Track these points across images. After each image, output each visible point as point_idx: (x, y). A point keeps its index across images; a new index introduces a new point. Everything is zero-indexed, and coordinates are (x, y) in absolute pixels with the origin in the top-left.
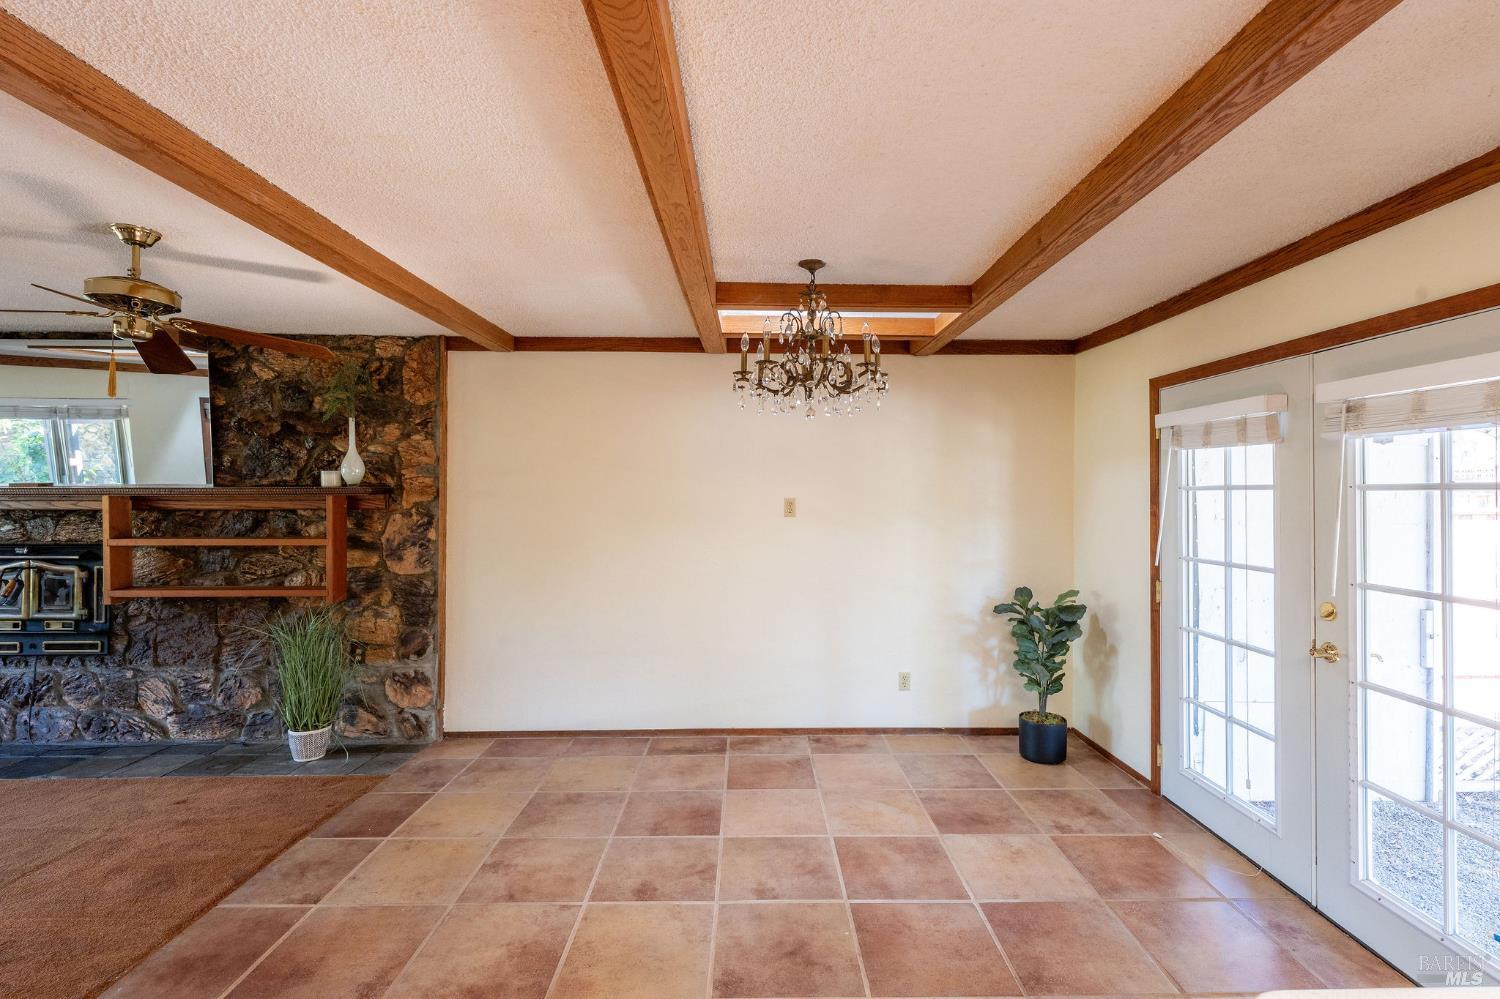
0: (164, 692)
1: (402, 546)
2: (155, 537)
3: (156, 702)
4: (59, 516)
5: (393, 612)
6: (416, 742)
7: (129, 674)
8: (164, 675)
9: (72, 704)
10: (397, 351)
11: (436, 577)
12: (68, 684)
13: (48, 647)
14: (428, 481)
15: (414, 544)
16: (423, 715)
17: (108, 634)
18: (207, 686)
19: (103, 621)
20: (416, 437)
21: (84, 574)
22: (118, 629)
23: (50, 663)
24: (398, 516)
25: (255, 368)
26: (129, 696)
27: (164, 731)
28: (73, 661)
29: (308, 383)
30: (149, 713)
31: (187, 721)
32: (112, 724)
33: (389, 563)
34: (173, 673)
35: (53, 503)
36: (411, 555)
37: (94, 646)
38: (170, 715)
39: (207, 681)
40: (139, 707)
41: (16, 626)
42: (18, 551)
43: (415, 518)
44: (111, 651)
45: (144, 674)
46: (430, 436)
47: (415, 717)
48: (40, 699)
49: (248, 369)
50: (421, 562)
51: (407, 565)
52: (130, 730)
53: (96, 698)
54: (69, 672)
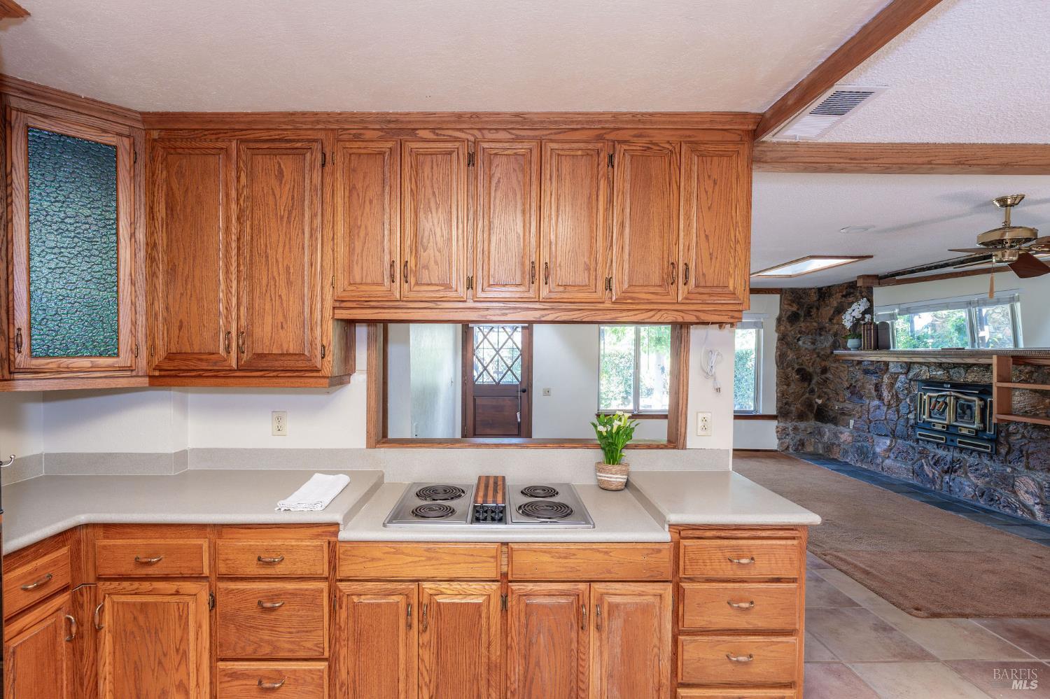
0: (1033, 487)
2: (1029, 383)
3: (1027, 492)
4: (968, 367)
7: (1009, 470)
8: (1033, 476)
9: (973, 479)
12: (971, 466)
13: (960, 442)
17: (995, 441)
19: (992, 433)
21: (982, 403)
22: (1002, 440)
23: (961, 453)
26: (1008, 483)
27: (1033, 514)
28: (974, 454)
30: (1021, 498)
32: (997, 498)
34: (1040, 476)
35: (965, 359)
37: (987, 448)
38: (1037, 504)
40: (1015, 492)
41: (943, 427)
42: (945, 385)
44: (997, 453)
45: (1019, 472)
48: (956, 471)
52: (1009, 505)
53: (987, 479)
54: (972, 460)
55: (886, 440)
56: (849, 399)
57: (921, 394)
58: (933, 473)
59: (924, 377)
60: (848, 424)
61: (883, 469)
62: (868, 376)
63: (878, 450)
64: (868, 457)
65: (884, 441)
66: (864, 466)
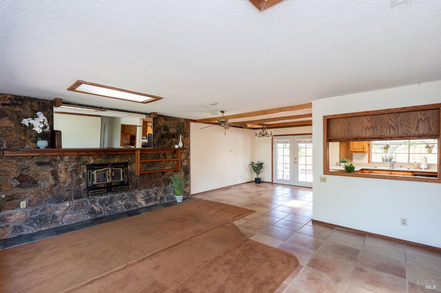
0: (142, 196)
1: (184, 160)
3: (141, 198)
5: (183, 173)
6: (188, 197)
7: (133, 193)
8: (141, 192)
9: (120, 203)
10: (183, 121)
11: (189, 165)
12: (118, 198)
13: (114, 189)
14: (188, 147)
15: (186, 159)
16: (188, 192)
18: (151, 193)
19: (127, 181)
20: (186, 138)
21: (123, 170)
22: (130, 183)
23: (113, 194)
24: (183, 154)
25: (159, 122)
26: (134, 198)
27: (142, 205)
28: (119, 192)
29: (168, 126)
30: (138, 201)
31: (147, 201)
32: (131, 206)
33: (182, 163)
34: (143, 191)
35: (119, 152)
36: (186, 161)
37: (126, 187)
38: (143, 201)
39: (150, 192)
40: (136, 201)
41: (105, 185)
43: (186, 154)
45: (136, 192)
46: (188, 138)
47: (187, 192)
48: (112, 203)
49: (157, 122)
50: (187, 163)
51: (185, 164)
52: (135, 206)
53: (126, 200)
54: (118, 195)
55: (65, 204)
56: (18, 186)
57: (90, 172)
58: (100, 209)
59: (91, 163)
60: (18, 206)
61: (63, 223)
62: (44, 167)
63: (58, 212)
64: (47, 221)
65: (63, 205)
66: (43, 229)
